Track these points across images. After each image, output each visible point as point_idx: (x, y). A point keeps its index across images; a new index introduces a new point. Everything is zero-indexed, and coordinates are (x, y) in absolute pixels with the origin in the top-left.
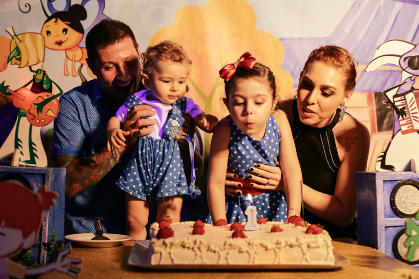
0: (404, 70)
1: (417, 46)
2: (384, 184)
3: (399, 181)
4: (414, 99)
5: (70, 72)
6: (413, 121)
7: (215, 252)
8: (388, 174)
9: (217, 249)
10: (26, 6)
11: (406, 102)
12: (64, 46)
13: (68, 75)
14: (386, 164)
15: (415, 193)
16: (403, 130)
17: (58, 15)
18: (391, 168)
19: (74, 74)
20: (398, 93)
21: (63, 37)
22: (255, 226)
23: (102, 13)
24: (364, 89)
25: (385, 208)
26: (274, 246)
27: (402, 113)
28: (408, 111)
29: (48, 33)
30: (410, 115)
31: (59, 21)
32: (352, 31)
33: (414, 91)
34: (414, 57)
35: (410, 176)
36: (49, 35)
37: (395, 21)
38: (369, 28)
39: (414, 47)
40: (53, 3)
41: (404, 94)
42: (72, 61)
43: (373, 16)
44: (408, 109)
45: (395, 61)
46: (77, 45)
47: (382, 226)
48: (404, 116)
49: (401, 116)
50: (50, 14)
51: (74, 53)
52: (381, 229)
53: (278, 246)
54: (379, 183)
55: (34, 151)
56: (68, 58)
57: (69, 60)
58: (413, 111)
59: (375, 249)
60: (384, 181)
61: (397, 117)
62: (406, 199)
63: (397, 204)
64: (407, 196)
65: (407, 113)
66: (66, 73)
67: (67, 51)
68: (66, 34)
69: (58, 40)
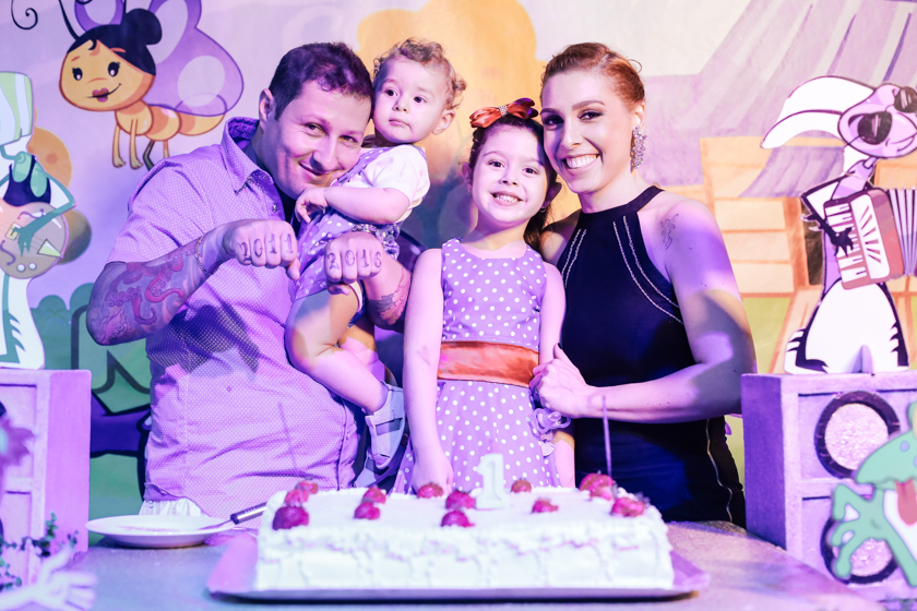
0: (849, 144)
1: (879, 91)
2: (800, 401)
3: (834, 396)
5: (126, 159)
6: (869, 260)
7: (400, 558)
8: (810, 379)
9: (405, 553)
10: (28, 15)
11: (852, 216)
12: (111, 101)
13: (121, 166)
14: (809, 356)
15: (870, 422)
16: (845, 279)
17: (98, 34)
18: (817, 365)
19: (135, 163)
20: (835, 197)
21: (109, 83)
22: (499, 499)
23: (195, 27)
24: (777, 190)
25: (803, 455)
26: (535, 545)
27: (843, 241)
28: (858, 237)
29: (77, 72)
30: (861, 246)
31: (101, 46)
32: (749, 61)
33: (870, 192)
35: (860, 383)
36: (78, 77)
37: (845, 38)
38: (787, 54)
40: (88, 7)
41: (848, 200)
42: (130, 133)
43: (796, 27)
44: (856, 232)
45: (829, 123)
46: (141, 99)
47: (796, 497)
49: (841, 249)
51: (134, 117)
52: (793, 503)
53: (545, 545)
54: (789, 399)
55: (15, 334)
56: (121, 128)
57: (122, 132)
58: (869, 238)
59: (779, 548)
60: (800, 395)
62: (850, 436)
63: (829, 447)
64: (853, 430)
65: (856, 242)
66: (117, 161)
67: (119, 114)
68: (115, 74)
69: (99, 89)
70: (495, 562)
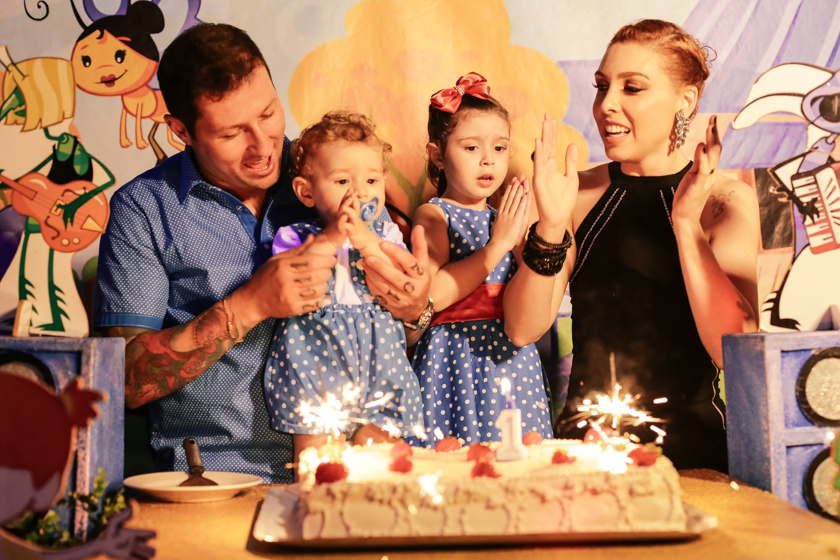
0: (812, 123)
2: (782, 357)
3: (812, 352)
4: (835, 182)
5: (133, 140)
6: (835, 226)
7: (435, 509)
8: (791, 337)
9: (441, 503)
10: (39, 7)
11: (818, 187)
12: (119, 86)
13: (128, 146)
14: (783, 315)
16: (813, 245)
17: (105, 24)
18: (791, 324)
19: (141, 144)
20: (801, 171)
21: (116, 69)
22: (518, 450)
23: (194, 17)
24: (733, 163)
25: (786, 407)
26: (559, 494)
27: (809, 210)
28: (823, 206)
29: (86, 60)
30: (826, 214)
31: (107, 35)
33: (833, 166)
34: (832, 97)
35: (835, 340)
36: (87, 64)
37: (794, 22)
38: (741, 37)
39: (830, 75)
41: (813, 173)
42: (136, 116)
43: (749, 12)
44: (822, 201)
46: (146, 84)
47: (780, 445)
48: (815, 216)
49: (808, 218)
50: (88, 22)
51: (139, 101)
52: (777, 451)
53: (568, 493)
54: (772, 356)
55: (60, 304)
56: (128, 111)
57: (128, 115)
58: (834, 207)
59: (766, 493)
60: (783, 352)
61: (801, 220)
62: (828, 388)
63: (810, 398)
64: (831, 383)
65: (822, 211)
66: (125, 142)
67: (125, 98)
68: (122, 61)
69: (107, 75)
70: (521, 509)
